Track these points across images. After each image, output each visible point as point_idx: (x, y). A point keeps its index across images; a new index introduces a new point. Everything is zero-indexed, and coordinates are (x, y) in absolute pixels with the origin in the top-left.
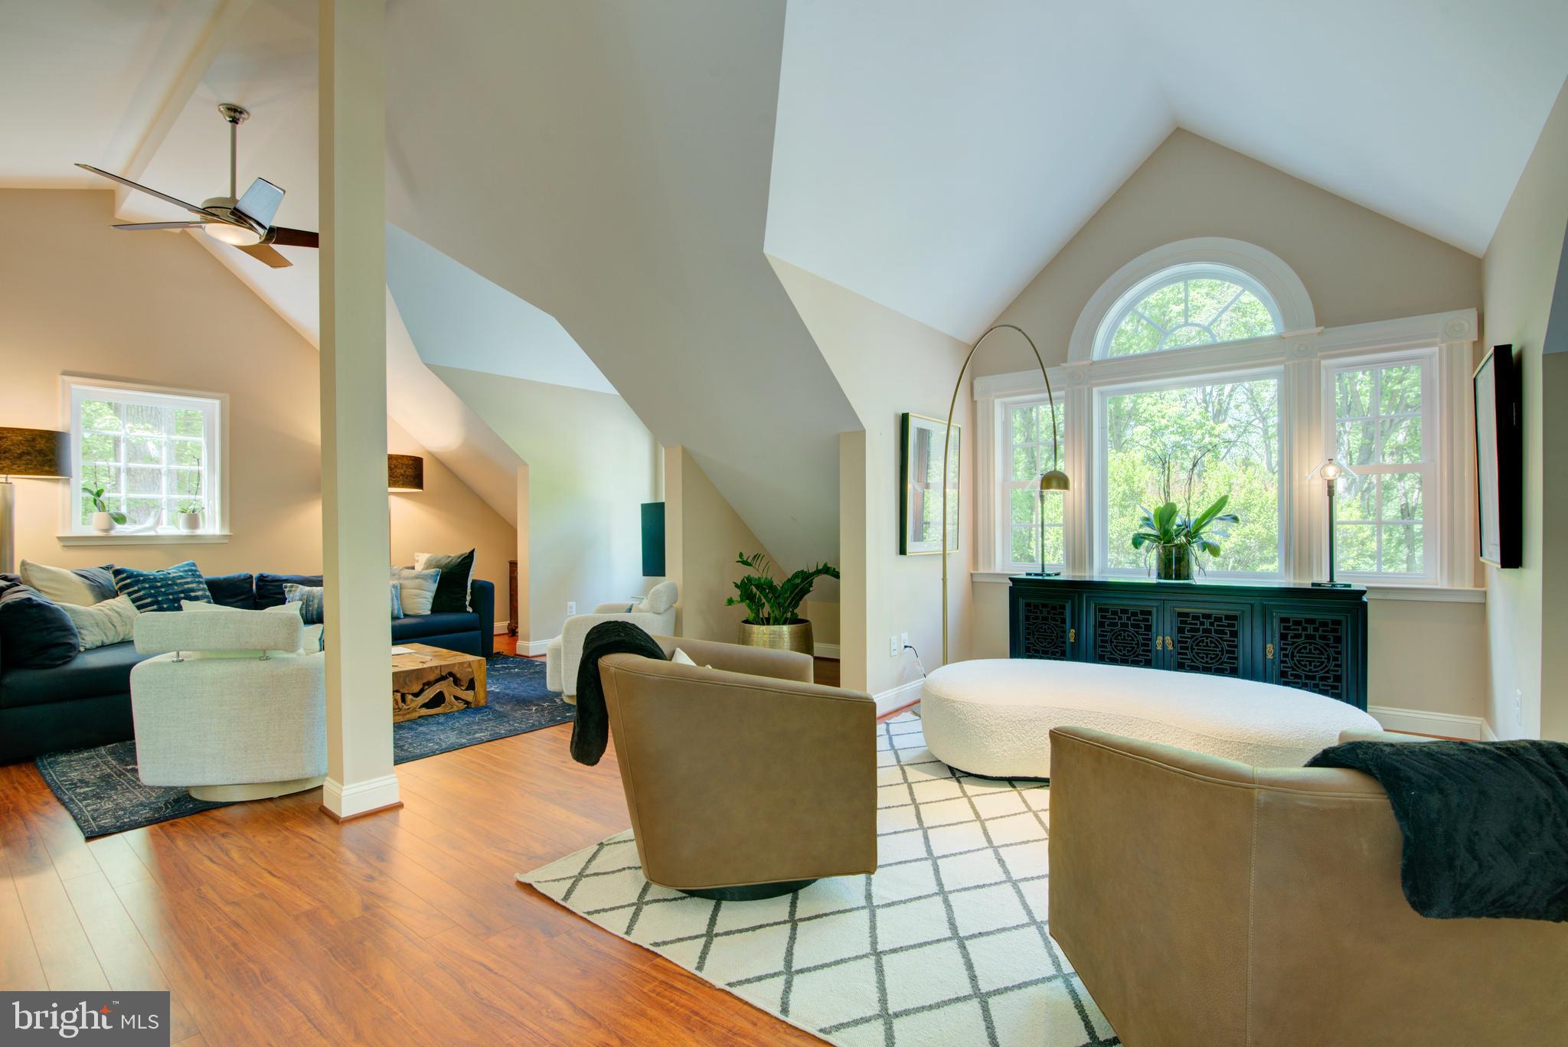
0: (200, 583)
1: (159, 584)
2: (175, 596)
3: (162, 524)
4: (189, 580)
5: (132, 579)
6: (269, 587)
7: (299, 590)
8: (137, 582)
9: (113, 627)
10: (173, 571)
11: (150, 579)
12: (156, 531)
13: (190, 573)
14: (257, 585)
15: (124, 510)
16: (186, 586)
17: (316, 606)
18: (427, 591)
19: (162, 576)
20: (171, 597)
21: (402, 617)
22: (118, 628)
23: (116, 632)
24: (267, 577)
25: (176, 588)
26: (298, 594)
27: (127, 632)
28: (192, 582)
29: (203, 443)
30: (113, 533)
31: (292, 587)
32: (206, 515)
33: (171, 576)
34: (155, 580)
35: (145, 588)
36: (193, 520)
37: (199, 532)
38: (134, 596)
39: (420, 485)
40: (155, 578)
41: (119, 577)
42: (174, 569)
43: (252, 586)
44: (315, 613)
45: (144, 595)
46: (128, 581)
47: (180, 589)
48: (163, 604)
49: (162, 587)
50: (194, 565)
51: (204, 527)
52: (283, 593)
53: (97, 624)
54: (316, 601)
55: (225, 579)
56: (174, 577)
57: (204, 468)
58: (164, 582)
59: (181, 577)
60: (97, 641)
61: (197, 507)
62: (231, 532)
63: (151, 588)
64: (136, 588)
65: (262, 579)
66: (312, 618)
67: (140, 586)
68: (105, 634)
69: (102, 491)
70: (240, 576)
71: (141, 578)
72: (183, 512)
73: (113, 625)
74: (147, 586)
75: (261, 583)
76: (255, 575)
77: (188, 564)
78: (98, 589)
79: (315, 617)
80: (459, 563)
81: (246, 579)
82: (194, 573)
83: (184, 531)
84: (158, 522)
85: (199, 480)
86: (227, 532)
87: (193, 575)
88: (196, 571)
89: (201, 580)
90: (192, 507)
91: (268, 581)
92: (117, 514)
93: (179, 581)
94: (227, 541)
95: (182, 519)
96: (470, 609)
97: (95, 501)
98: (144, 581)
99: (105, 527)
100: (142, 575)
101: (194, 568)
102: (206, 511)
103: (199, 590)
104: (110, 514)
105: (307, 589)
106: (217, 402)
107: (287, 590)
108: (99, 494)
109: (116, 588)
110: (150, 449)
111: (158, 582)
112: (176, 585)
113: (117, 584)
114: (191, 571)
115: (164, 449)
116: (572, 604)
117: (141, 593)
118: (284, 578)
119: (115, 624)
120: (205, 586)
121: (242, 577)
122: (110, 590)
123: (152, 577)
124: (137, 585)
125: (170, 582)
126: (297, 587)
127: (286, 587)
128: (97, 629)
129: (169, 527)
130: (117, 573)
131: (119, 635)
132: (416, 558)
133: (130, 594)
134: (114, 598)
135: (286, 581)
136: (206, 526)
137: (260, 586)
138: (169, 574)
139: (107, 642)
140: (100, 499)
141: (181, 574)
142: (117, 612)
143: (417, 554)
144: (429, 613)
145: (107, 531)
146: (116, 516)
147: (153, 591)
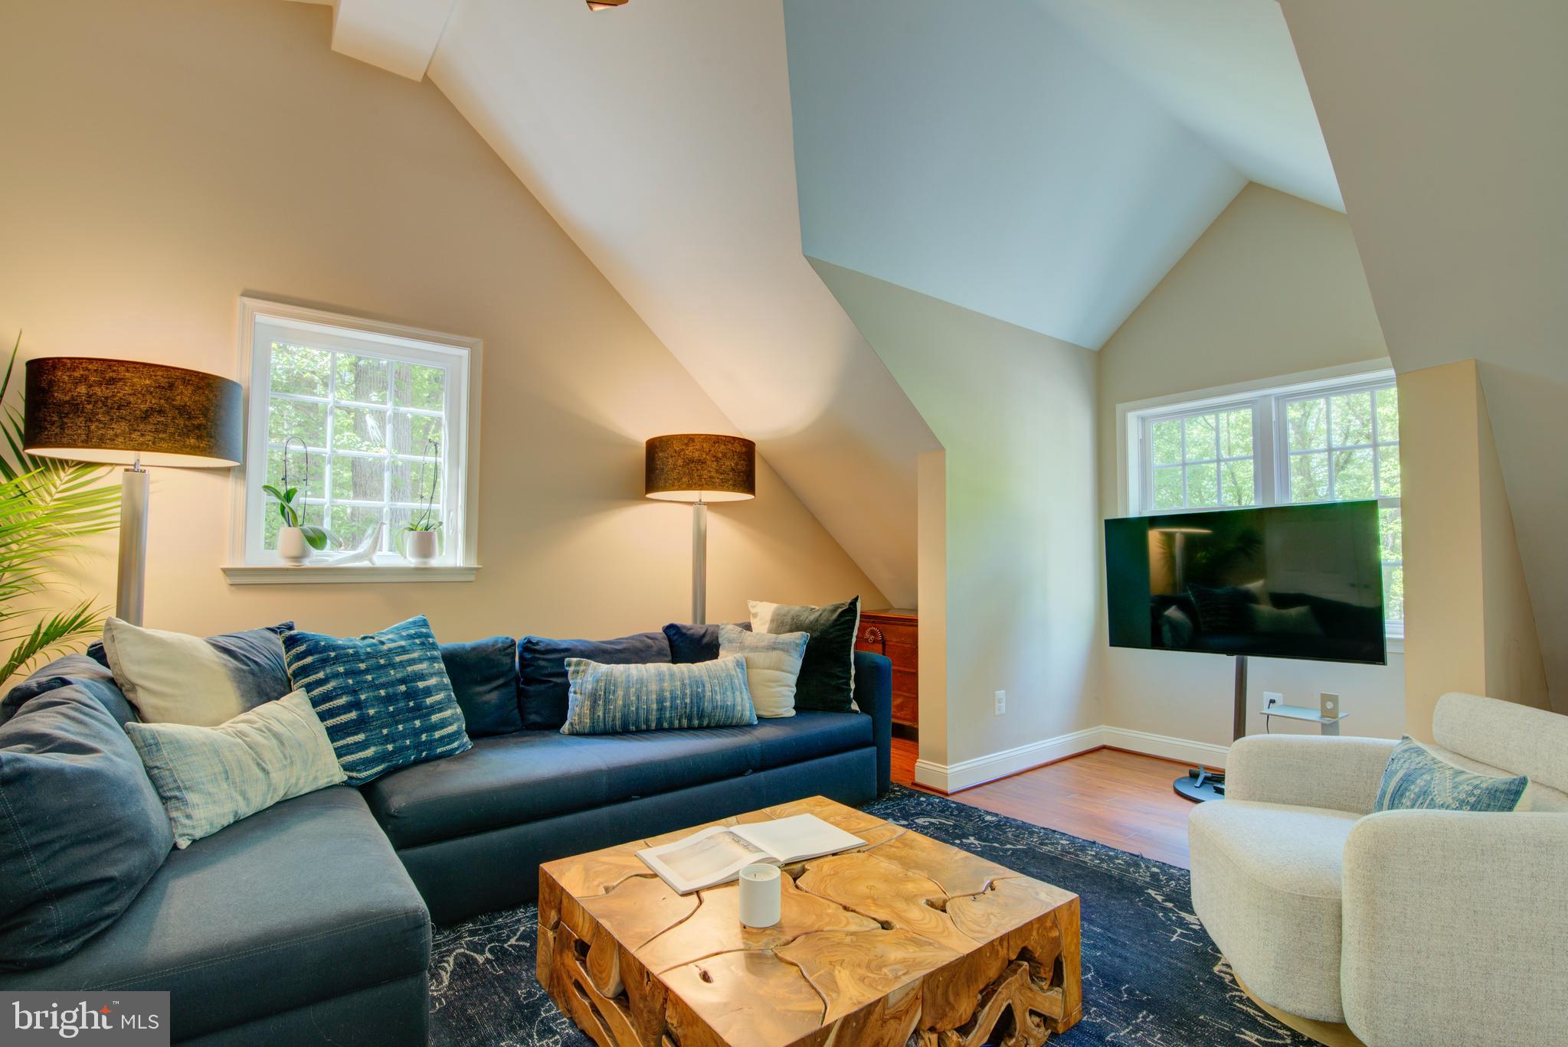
0: (433, 659)
1: (363, 666)
2: (391, 690)
3: (381, 550)
4: (415, 655)
5: (316, 656)
6: (542, 663)
7: (590, 671)
8: (325, 662)
9: (261, 775)
10: (390, 636)
11: (347, 655)
12: (371, 560)
13: (417, 641)
14: (521, 658)
15: (326, 526)
16: (410, 669)
17: (620, 702)
18: (789, 672)
19: (369, 650)
20: (383, 692)
21: (756, 723)
22: (273, 775)
23: (269, 785)
24: (537, 644)
25: (392, 672)
26: (590, 679)
27: (293, 781)
28: (420, 660)
29: (444, 417)
30: (307, 563)
31: (578, 664)
32: (445, 536)
33: (385, 647)
34: (357, 657)
35: (336, 675)
36: (425, 542)
37: (435, 562)
38: (316, 692)
39: (748, 485)
40: (356, 654)
41: (294, 651)
42: (391, 632)
43: (514, 661)
44: (618, 715)
45: (335, 688)
46: (309, 660)
47: (399, 676)
48: (367, 708)
49: (367, 671)
50: (425, 624)
51: (441, 554)
52: (565, 674)
53: (226, 772)
54: (620, 693)
55: (474, 649)
56: (390, 650)
57: (443, 460)
58: (373, 661)
59: (403, 650)
60: (224, 815)
61: (432, 521)
62: (478, 564)
63: (349, 673)
64: (321, 675)
65: (529, 646)
66: (614, 726)
67: (328, 670)
68: (243, 794)
69: (294, 491)
70: (496, 642)
71: (333, 654)
72: (412, 530)
73: (264, 770)
74: (341, 669)
75: (528, 656)
76: (519, 639)
77: (414, 623)
78: (250, 678)
79: (618, 723)
80: (836, 620)
81: (505, 649)
82: (422, 638)
83: (411, 561)
84: (376, 545)
85: (436, 477)
86: (473, 564)
87: (423, 644)
88: (427, 636)
89: (435, 653)
90: (424, 522)
91: (539, 652)
92: (314, 530)
93: (398, 659)
94: (472, 578)
95: (409, 540)
96: (855, 706)
97: (283, 509)
98: (336, 660)
99: (295, 553)
100: (334, 648)
101: (424, 630)
102: (444, 528)
103: (432, 675)
104: (304, 532)
105: (604, 668)
106: (464, 353)
107: (571, 669)
108: (288, 497)
109: (290, 672)
110: (369, 427)
111: (363, 661)
112: (393, 666)
113: (290, 664)
114: (419, 635)
115: (389, 428)
116: (1001, 694)
117: (330, 686)
118: (564, 646)
119: (269, 767)
120: (442, 666)
121: (500, 645)
122: (276, 679)
123: (351, 651)
124: (323, 668)
125: (382, 662)
126: (587, 665)
127: (569, 665)
128: (225, 786)
129: (391, 553)
130: (291, 642)
131: (275, 790)
132: (753, 611)
133: (309, 688)
134: (278, 698)
135: (569, 652)
136: (444, 554)
137: (526, 660)
138: (383, 643)
139: (246, 810)
140: (291, 505)
141: (403, 643)
142: (277, 736)
143: (751, 603)
144: (793, 713)
145: (297, 558)
146: (311, 534)
147: (350, 681)
